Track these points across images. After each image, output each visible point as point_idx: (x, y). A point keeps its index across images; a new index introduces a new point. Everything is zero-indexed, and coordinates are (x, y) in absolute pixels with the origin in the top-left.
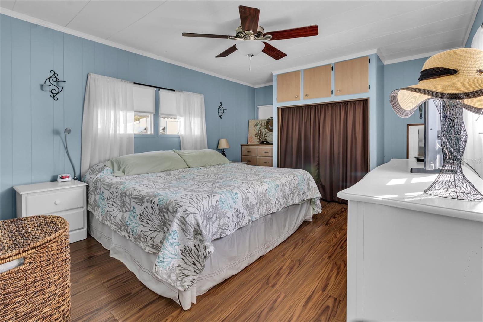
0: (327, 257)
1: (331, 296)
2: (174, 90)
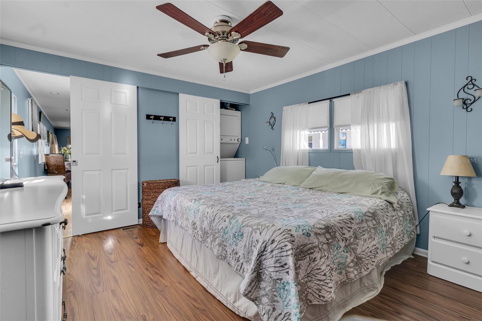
0: (147, 316)
1: (103, 291)
2: (349, 94)
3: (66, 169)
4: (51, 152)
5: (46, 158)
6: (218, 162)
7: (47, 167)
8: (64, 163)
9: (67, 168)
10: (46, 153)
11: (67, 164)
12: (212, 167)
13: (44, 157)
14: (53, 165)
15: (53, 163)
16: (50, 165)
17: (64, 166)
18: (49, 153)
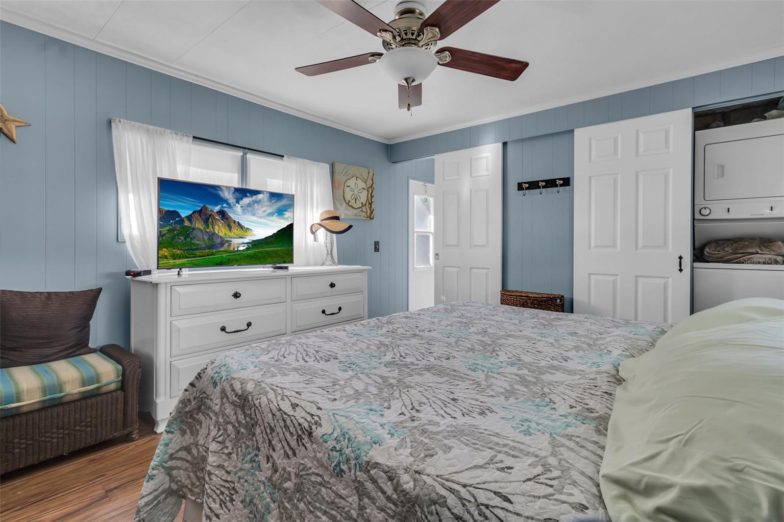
6: (681, 270)
12: (663, 281)
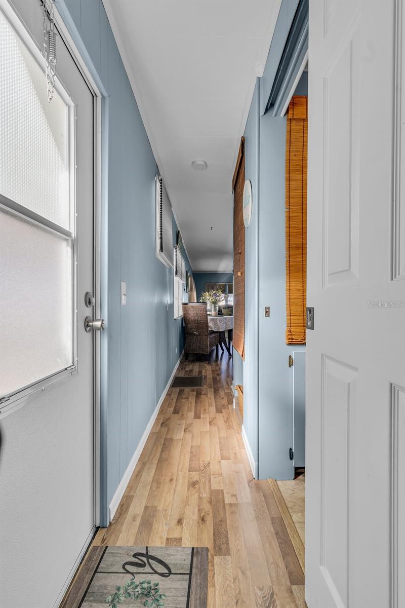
3: (209, 329)
4: (190, 300)
5: (185, 310)
7: (185, 325)
8: (207, 318)
9: (210, 327)
10: (184, 302)
11: (211, 320)
13: (181, 306)
14: (192, 321)
15: (192, 318)
16: (189, 320)
17: (207, 323)
18: (187, 302)
